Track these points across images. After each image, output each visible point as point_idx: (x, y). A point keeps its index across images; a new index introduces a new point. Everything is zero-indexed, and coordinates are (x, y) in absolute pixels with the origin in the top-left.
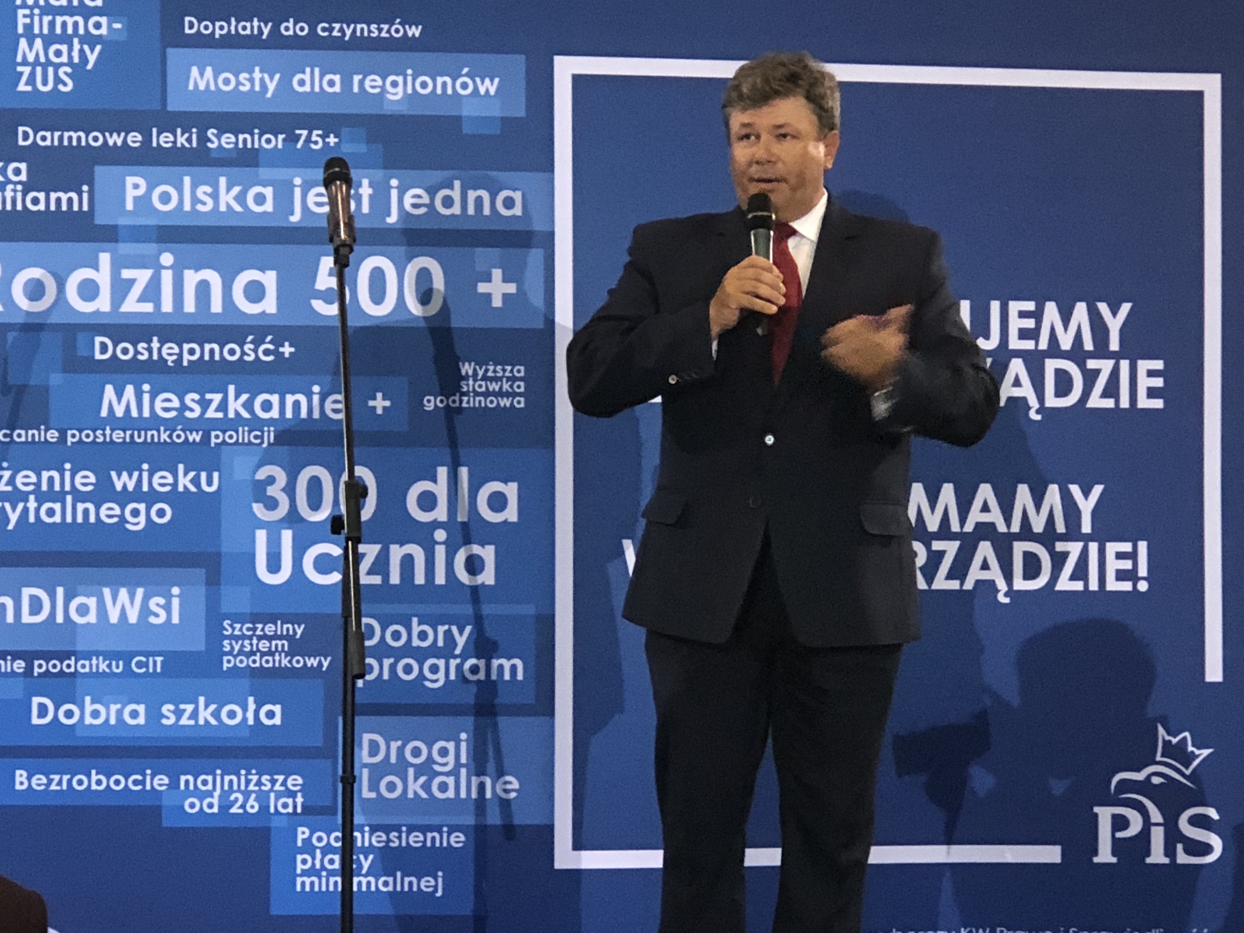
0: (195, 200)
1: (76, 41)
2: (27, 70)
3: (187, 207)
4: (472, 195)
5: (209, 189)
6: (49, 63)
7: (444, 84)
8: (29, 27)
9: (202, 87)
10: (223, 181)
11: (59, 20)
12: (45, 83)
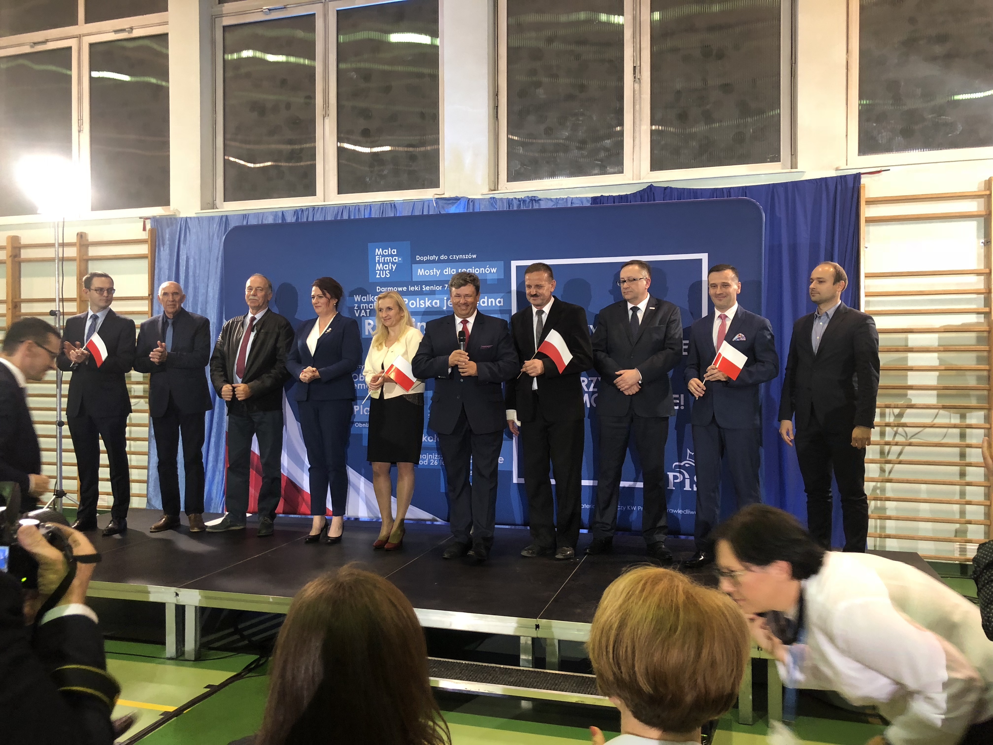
0: (420, 304)
1: (390, 264)
2: (378, 272)
3: (418, 306)
4: (490, 300)
5: (423, 301)
6: (384, 270)
7: (482, 270)
8: (379, 261)
9: (421, 274)
10: (427, 299)
11: (386, 258)
12: (383, 275)
